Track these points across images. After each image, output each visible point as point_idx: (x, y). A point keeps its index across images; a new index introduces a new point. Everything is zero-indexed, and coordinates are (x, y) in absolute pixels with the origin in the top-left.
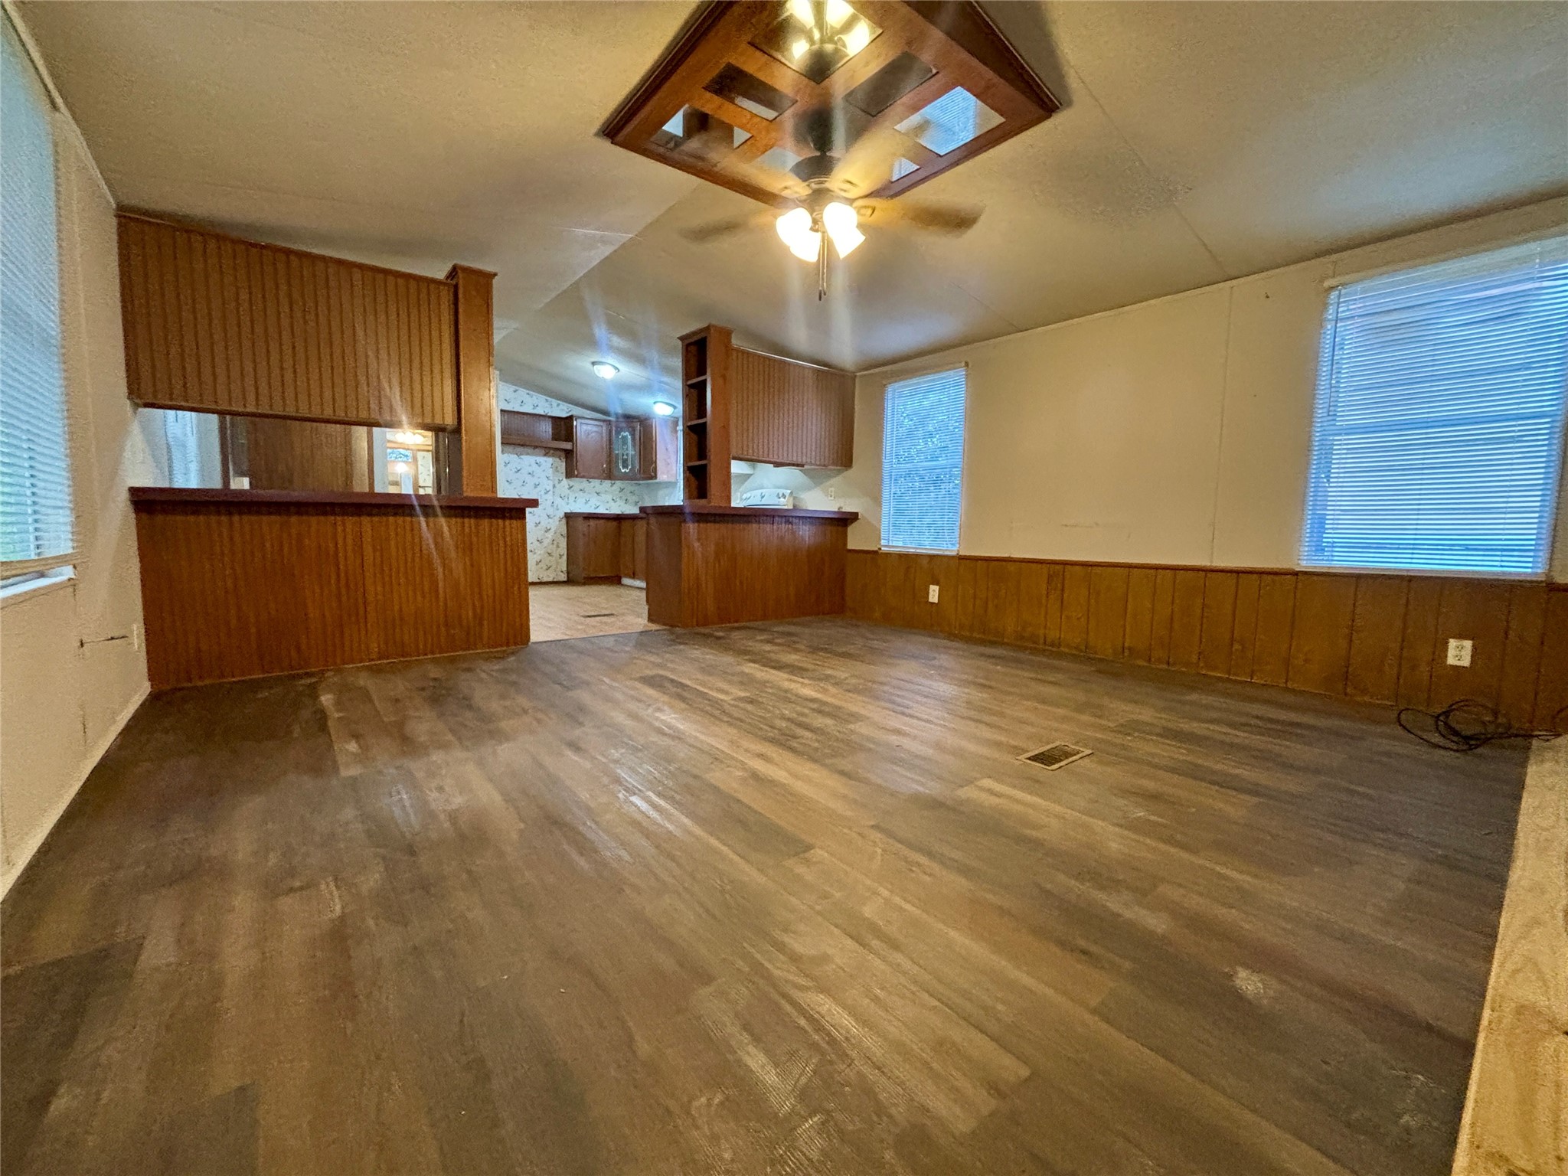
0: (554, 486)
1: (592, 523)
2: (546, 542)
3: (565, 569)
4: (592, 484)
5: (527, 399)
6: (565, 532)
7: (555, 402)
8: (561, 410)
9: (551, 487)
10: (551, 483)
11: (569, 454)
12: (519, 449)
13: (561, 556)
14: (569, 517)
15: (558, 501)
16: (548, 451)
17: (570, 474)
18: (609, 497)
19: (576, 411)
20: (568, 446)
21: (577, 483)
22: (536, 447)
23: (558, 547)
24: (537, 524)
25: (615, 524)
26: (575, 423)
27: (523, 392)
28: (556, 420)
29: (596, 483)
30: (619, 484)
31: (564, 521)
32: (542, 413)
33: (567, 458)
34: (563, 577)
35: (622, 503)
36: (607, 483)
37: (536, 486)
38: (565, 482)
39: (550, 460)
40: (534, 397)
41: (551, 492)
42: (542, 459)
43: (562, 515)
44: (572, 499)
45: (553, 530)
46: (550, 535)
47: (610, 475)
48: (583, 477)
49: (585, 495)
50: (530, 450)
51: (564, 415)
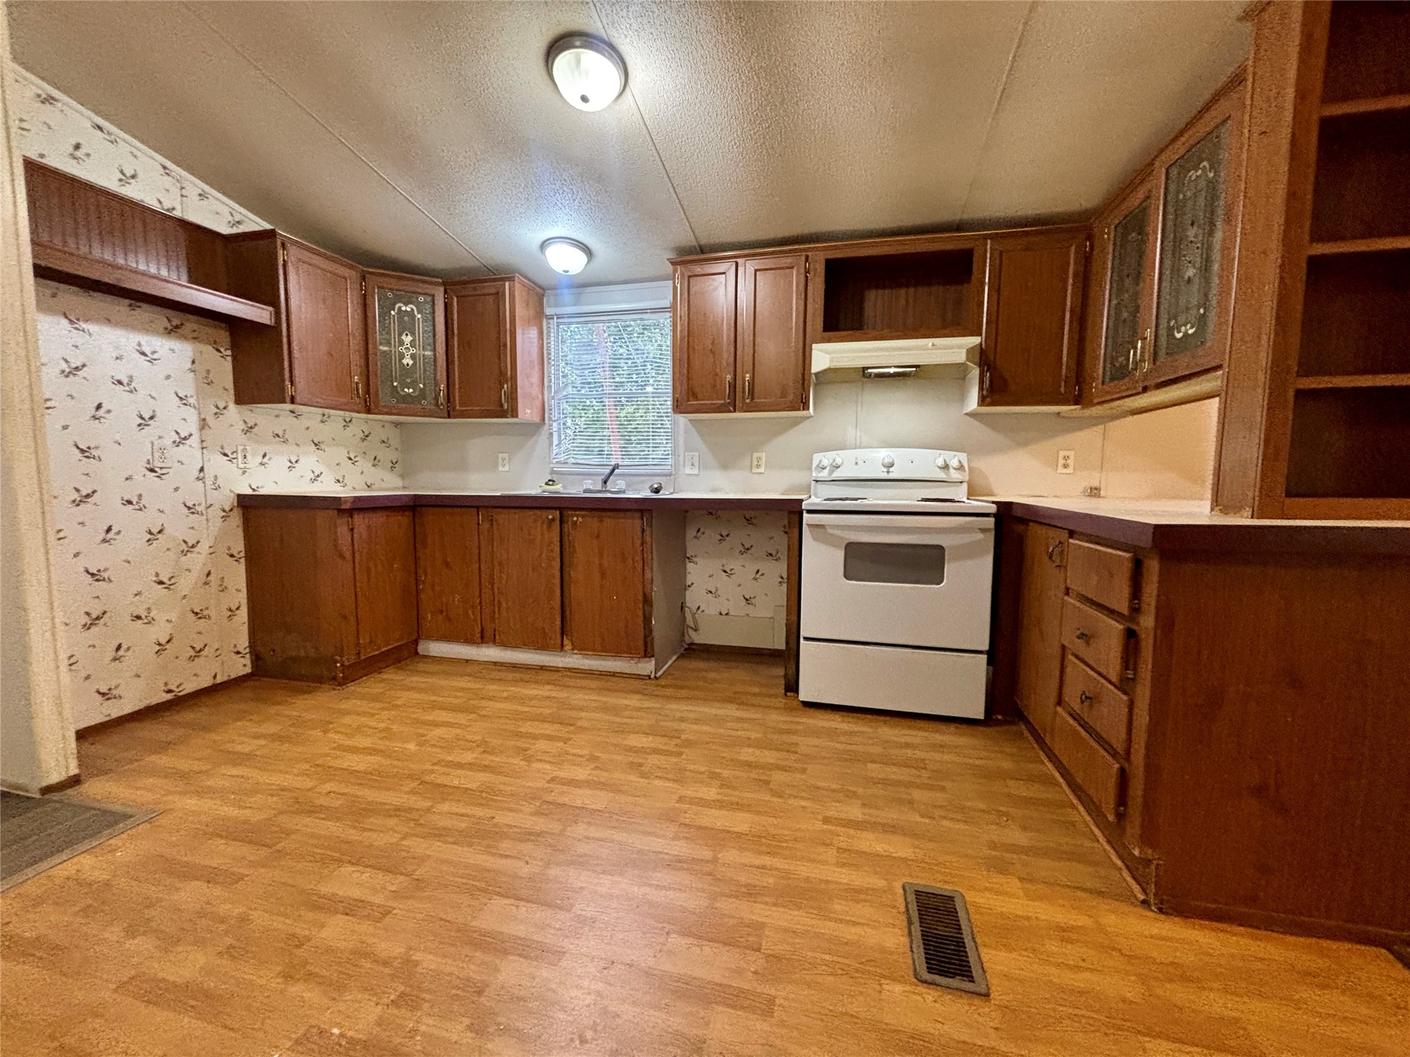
0: (203, 424)
2: (185, 584)
3: (243, 643)
4: (304, 422)
5: (93, 140)
6: (239, 546)
7: (190, 183)
9: (192, 426)
10: (191, 415)
13: (231, 613)
14: (249, 506)
15: (217, 464)
16: (177, 318)
17: (247, 393)
18: (342, 454)
21: (266, 416)
23: (221, 589)
24: (152, 535)
27: (77, 114)
28: (198, 238)
30: (358, 424)
31: (236, 520)
33: (233, 343)
34: (242, 666)
35: (368, 466)
37: (145, 422)
38: (234, 413)
39: (184, 349)
41: (194, 441)
42: (159, 344)
43: (229, 501)
44: (254, 461)
45: (204, 547)
46: (197, 561)
49: (286, 447)
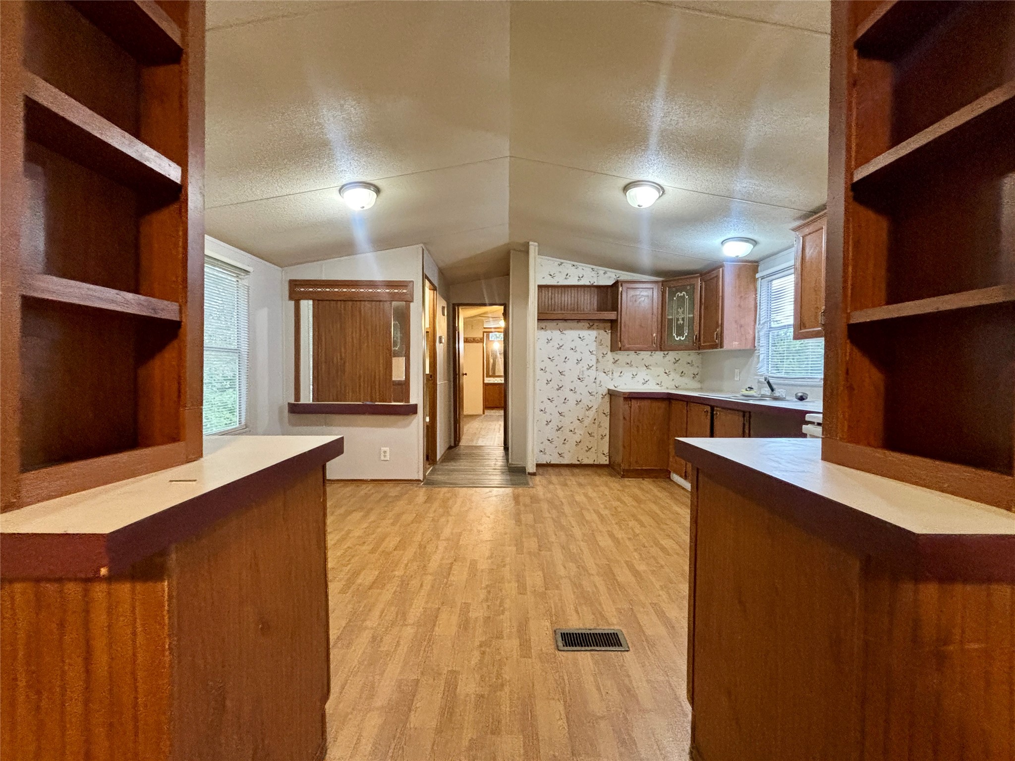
0: (598, 361)
1: (635, 404)
2: (587, 422)
3: (607, 451)
4: (641, 358)
5: (572, 271)
6: (607, 410)
7: (601, 270)
8: (606, 278)
9: (594, 362)
10: (594, 358)
11: (613, 324)
12: (561, 324)
13: (603, 437)
14: (612, 395)
15: (601, 377)
16: (592, 323)
17: (615, 347)
18: (661, 371)
19: (624, 276)
20: (612, 315)
21: (622, 356)
22: (579, 320)
23: (600, 426)
24: (578, 402)
25: (663, 405)
26: (620, 289)
27: (568, 264)
28: (601, 289)
29: (645, 355)
30: (672, 355)
31: (607, 399)
32: (588, 284)
33: (611, 328)
34: (605, 460)
35: (677, 377)
36: (659, 355)
37: (578, 362)
38: (610, 356)
39: (593, 333)
40: (580, 268)
41: (594, 368)
42: (585, 333)
43: (605, 392)
44: (616, 374)
45: (594, 409)
46: (592, 414)
47: (662, 345)
48: (628, 349)
49: (632, 369)
50: (575, 324)
51: (610, 282)
